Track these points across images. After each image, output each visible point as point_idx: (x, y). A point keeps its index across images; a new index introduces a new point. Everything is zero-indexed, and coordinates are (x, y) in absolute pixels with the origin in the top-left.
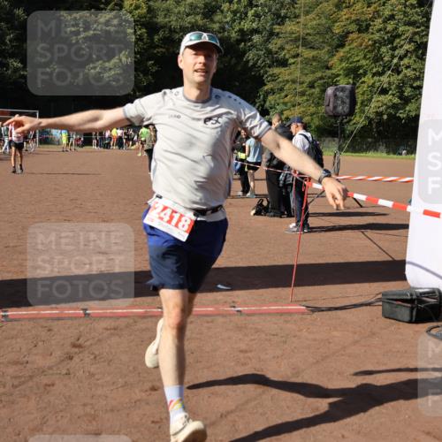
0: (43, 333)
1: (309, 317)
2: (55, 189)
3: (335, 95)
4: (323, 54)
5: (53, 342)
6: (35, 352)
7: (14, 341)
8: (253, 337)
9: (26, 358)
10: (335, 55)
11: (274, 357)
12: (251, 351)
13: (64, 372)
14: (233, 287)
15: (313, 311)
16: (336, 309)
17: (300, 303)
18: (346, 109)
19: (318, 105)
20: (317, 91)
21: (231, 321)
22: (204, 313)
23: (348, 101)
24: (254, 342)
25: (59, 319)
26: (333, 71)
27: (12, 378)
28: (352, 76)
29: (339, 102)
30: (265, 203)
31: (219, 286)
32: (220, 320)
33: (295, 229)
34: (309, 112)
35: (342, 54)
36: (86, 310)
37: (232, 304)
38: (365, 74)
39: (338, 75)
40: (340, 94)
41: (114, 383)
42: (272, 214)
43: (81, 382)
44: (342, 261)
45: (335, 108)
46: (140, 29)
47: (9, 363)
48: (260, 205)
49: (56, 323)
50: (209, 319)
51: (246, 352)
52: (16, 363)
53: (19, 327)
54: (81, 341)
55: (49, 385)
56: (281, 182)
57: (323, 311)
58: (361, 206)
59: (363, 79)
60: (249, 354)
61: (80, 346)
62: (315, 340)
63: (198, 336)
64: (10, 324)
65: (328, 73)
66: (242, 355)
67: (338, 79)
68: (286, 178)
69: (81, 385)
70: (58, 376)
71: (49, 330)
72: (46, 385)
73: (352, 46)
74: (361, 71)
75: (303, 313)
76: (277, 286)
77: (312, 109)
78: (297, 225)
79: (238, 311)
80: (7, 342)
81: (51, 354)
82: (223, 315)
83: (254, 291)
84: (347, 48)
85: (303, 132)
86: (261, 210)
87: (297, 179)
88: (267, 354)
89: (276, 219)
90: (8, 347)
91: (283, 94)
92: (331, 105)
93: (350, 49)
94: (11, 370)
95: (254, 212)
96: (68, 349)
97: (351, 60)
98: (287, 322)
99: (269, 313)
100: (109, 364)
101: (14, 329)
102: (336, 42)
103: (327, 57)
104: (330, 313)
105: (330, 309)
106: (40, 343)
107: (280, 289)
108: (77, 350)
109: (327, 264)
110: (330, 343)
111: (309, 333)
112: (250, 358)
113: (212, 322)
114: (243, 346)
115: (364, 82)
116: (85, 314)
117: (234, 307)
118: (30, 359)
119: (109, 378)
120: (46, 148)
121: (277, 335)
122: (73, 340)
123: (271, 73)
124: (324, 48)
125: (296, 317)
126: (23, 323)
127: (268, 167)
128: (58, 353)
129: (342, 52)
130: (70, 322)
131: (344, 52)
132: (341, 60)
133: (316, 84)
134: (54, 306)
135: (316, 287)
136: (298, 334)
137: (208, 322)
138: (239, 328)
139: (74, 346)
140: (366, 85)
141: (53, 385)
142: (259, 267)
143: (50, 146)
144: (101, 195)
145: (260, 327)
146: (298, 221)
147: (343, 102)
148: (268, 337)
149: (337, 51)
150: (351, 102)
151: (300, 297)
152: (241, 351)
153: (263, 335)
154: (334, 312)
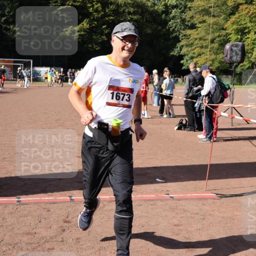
0: (44, 213)
1: (218, 201)
2: (45, 113)
3: (232, 49)
4: (221, 20)
5: (51, 219)
6: (40, 226)
7: (26, 218)
8: (182, 215)
9: (35, 231)
10: (229, 20)
11: (197, 229)
12: (182, 225)
13: (60, 240)
14: (166, 180)
15: (221, 197)
16: (236, 195)
17: (212, 191)
18: (239, 59)
19: (216, 54)
20: (216, 45)
21: (167, 204)
22: (149, 198)
23: (240, 53)
24: (182, 219)
25: (54, 203)
26: (227, 32)
27: (26, 244)
28: (240, 34)
29: (234, 54)
30: (184, 122)
31: (157, 180)
32: (159, 203)
33: (205, 140)
34: (211, 59)
35: (234, 19)
36: (71, 197)
37: (167, 193)
38: (249, 32)
39: (230, 34)
40: (235, 49)
41: (93, 248)
42: (189, 129)
43: (72, 247)
44: (238, 162)
45: (231, 58)
46: (96, 4)
47: (23, 233)
48: (181, 123)
49: (52, 205)
50: (152, 203)
51: (178, 225)
52: (28, 234)
53: (29, 209)
54: (69, 218)
55: (51, 249)
56: (197, 109)
57: (227, 197)
58: (248, 123)
59: (248, 36)
60: (181, 228)
61: (69, 222)
62: (223, 217)
63: (146, 215)
64: (22, 206)
65: (224, 32)
66: (175, 228)
67: (230, 36)
68: (200, 106)
69: (71, 249)
70: (56, 243)
71: (48, 211)
72: (49, 249)
73: (240, 14)
74: (247, 30)
75: (214, 199)
76: (195, 179)
77: (213, 57)
78: (206, 137)
79: (171, 197)
80: (21, 219)
81: (51, 227)
82: (162, 200)
83: (181, 183)
84: (237, 15)
85: (211, 75)
86: (181, 127)
87: (206, 107)
88: (192, 227)
89: (192, 132)
90: (22, 222)
91: (193, 48)
92: (229, 56)
93: (239, 16)
94: (25, 239)
95: (177, 127)
96: (61, 223)
97: (239, 23)
98: (204, 205)
99: (192, 199)
100: (89, 235)
101: (25, 210)
102: (229, 11)
103: (223, 22)
104: (232, 198)
105: (232, 196)
106: (43, 220)
107: (198, 181)
108: (67, 224)
109: (228, 164)
110: (234, 219)
111: (220, 212)
112: (181, 230)
113: (155, 205)
114: (175, 221)
115: (248, 38)
116: (71, 200)
117: (168, 194)
118: (37, 231)
119: (89, 245)
120: (37, 84)
121: (198, 214)
122: (64, 217)
123: (184, 34)
124: (221, 16)
125: (210, 201)
126: (31, 206)
127: (186, 98)
128: (55, 227)
129: (233, 18)
130: (61, 205)
131: (235, 18)
132: (233, 24)
133: (215, 41)
134: (49, 194)
135: (222, 180)
136: (212, 213)
137: (152, 205)
138: (173, 209)
139: (66, 222)
140: (250, 40)
141: (53, 249)
142: (183, 166)
143: (40, 83)
144: (75, 116)
145: (186, 208)
146: (207, 135)
147: (237, 54)
148: (192, 216)
149: (230, 18)
150: (242, 54)
151: (211, 187)
152: (175, 225)
153: (189, 214)
154: (235, 198)
